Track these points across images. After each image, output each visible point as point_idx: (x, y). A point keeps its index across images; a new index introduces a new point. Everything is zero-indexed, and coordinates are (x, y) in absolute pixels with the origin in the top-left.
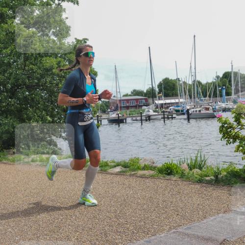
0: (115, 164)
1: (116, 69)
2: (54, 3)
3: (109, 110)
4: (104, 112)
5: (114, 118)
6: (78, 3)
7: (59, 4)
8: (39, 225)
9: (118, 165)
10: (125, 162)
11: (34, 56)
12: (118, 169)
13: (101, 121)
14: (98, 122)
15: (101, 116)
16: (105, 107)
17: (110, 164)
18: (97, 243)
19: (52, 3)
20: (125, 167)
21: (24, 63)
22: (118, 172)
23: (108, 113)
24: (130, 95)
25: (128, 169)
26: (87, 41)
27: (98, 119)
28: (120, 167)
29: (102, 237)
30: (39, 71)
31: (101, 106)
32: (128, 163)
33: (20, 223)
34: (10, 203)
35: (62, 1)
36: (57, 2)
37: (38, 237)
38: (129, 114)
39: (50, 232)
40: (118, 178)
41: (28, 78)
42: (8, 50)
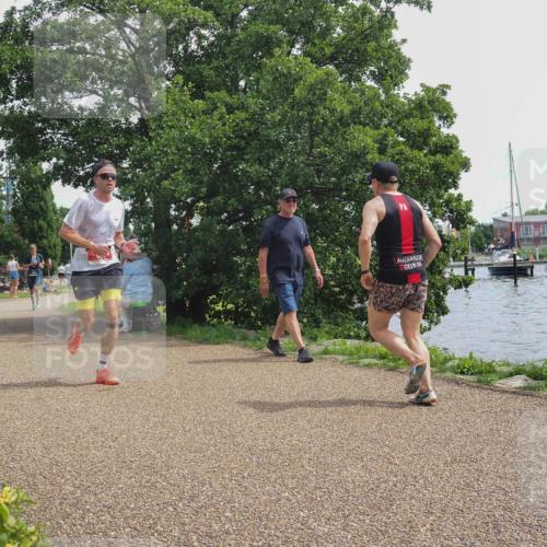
0: (510, 369)
1: (510, 151)
2: (378, 7)
3: (492, 246)
4: (480, 249)
5: (504, 263)
6: (429, 8)
7: (388, 10)
8: (348, 491)
9: (518, 372)
10: (534, 367)
11: (330, 124)
12: (518, 382)
13: (473, 270)
14: (466, 273)
15: (473, 260)
16: (484, 239)
17: (498, 369)
18: (478, 543)
19: (373, 8)
20: (535, 378)
21: (309, 141)
22: (520, 388)
23: (490, 253)
24: (543, 213)
25: (542, 383)
26: (448, 91)
27: (466, 266)
28: (524, 376)
29: (487, 532)
30: (339, 159)
31: (475, 235)
32: (541, 369)
33: (306, 482)
34: (284, 437)
35: (396, 3)
36: (383, 5)
37: (345, 517)
38: (541, 257)
39: (371, 507)
40: (519, 402)
41: (318, 172)
42: (275, 114)
